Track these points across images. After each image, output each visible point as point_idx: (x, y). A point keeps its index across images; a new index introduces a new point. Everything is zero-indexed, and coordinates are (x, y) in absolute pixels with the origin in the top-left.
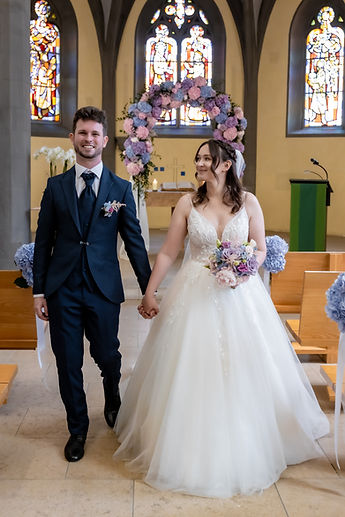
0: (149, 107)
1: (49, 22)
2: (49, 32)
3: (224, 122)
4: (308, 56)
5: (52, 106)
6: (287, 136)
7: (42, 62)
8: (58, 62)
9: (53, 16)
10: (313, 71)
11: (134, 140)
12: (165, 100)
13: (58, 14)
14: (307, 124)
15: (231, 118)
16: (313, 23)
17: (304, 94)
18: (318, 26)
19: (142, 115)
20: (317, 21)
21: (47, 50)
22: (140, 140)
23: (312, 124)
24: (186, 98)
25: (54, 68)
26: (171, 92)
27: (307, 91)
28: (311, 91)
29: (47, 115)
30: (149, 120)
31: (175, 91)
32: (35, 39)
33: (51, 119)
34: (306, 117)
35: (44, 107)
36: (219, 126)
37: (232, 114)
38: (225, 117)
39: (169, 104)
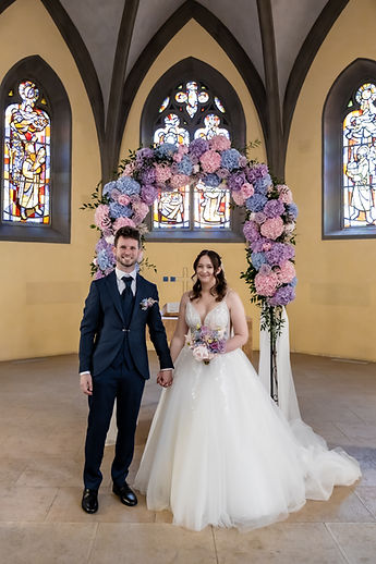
1: (37, 107)
3: (261, 209)
4: (346, 142)
5: (39, 205)
6: (324, 238)
7: (28, 154)
8: (48, 154)
9: (43, 102)
10: (352, 160)
12: (162, 173)
13: (49, 100)
14: (347, 223)
15: (274, 202)
16: (351, 104)
17: (342, 187)
18: (357, 107)
19: (123, 199)
20: (355, 102)
21: (34, 140)
23: (354, 224)
24: (197, 169)
25: (43, 160)
26: (172, 161)
27: (346, 184)
28: (351, 184)
30: (135, 206)
31: (178, 158)
32: (19, 126)
33: (38, 220)
34: (346, 215)
35: (29, 206)
36: (253, 216)
37: (275, 196)
38: (264, 201)
39: (168, 181)
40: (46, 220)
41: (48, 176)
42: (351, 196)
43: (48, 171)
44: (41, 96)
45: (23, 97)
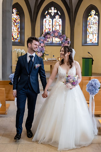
0: (44, 38)
1: (17, 14)
2: (17, 17)
4: (88, 24)
6: (82, 46)
9: (18, 13)
10: (89, 28)
11: (40, 47)
12: (48, 36)
13: (19, 12)
14: (88, 42)
15: (66, 41)
16: (89, 15)
18: (91, 15)
19: (42, 40)
22: (42, 47)
23: (89, 42)
24: (54, 35)
25: (18, 27)
27: (88, 33)
29: (16, 40)
30: (44, 41)
31: (51, 34)
32: (13, 19)
34: (88, 40)
36: (63, 43)
37: (67, 40)
39: (49, 37)
40: (19, 41)
41: (19, 31)
42: (89, 36)
43: (19, 29)
45: (14, 12)
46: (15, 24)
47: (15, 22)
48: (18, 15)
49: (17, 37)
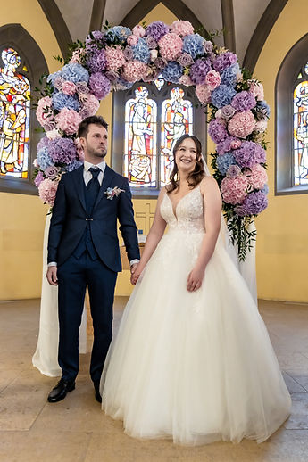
0: (84, 72)
1: (18, 73)
2: (17, 83)
3: (228, 102)
4: (296, 110)
5: (18, 160)
6: (276, 194)
7: (8, 114)
8: (28, 116)
9: (24, 69)
10: (302, 125)
11: (52, 134)
14: (297, 181)
15: (244, 93)
16: (300, 77)
17: (293, 150)
19: (68, 87)
20: (304, 74)
21: (15, 101)
22: (64, 136)
23: (303, 182)
24: (154, 54)
25: (23, 121)
26: (125, 44)
27: (296, 147)
28: (301, 146)
29: (12, 171)
31: (133, 40)
32: (0, 87)
33: (17, 175)
34: (296, 174)
35: (9, 161)
37: (246, 87)
38: (231, 92)
39: (121, 70)
40: (25, 175)
41: (27, 136)
42: (301, 157)
43: (27, 131)
44: (23, 63)
45: (5, 62)
46: (11, 108)
47: (10, 100)
48: (22, 74)
49: (15, 158)
